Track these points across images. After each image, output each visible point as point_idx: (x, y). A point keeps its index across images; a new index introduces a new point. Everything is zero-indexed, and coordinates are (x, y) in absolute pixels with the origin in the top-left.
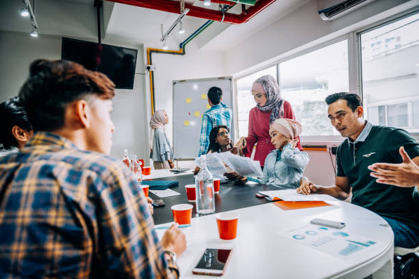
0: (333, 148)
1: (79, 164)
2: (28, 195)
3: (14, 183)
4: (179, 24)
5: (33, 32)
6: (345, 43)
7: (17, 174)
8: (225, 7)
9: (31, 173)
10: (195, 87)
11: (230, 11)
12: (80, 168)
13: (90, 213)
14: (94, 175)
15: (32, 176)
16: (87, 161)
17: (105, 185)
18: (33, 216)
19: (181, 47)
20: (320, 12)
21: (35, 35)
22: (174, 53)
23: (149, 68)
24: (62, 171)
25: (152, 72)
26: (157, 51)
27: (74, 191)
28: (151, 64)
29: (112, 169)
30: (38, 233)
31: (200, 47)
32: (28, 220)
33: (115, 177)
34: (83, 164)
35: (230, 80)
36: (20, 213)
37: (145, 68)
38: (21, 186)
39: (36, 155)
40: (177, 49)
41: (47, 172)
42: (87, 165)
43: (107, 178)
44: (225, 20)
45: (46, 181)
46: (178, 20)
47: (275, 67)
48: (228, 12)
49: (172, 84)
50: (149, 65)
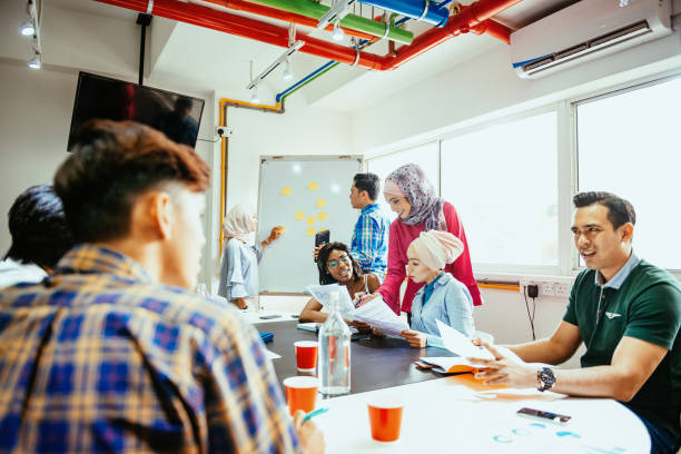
0: (530, 287)
1: (170, 314)
2: (86, 368)
3: (54, 345)
4: (284, 64)
5: (32, 61)
6: (553, 117)
7: (57, 328)
8: (361, 43)
9: (86, 327)
10: (297, 168)
11: (368, 50)
12: (173, 321)
13: (196, 401)
14: (199, 335)
15: (90, 334)
16: (182, 308)
17: (217, 351)
18: (102, 406)
19: (278, 100)
20: (515, 65)
21: (36, 66)
22: (265, 109)
23: (221, 132)
24: (144, 325)
25: (226, 139)
26: (237, 105)
27: (169, 363)
28: (225, 125)
29: (225, 323)
30: (110, 436)
31: (309, 103)
32: (92, 414)
33: (230, 337)
34: (177, 314)
35: (360, 160)
36: (75, 399)
37: (214, 131)
38: (72, 351)
39: (88, 295)
40: (272, 103)
41: (118, 326)
42: (185, 315)
43: (219, 339)
44: (360, 63)
45: (117, 343)
46: (283, 58)
47: (436, 146)
48: (365, 50)
49: (259, 161)
50: (221, 127)
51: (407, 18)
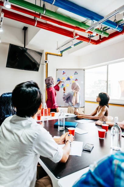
19: (61, 53)
22: (57, 55)
23: (46, 62)
25: (47, 64)
26: (50, 54)
28: (47, 60)
35: (84, 70)
37: (44, 62)
44: (90, 42)
48: (92, 38)
49: (56, 70)
50: (46, 60)
51: (109, 28)
